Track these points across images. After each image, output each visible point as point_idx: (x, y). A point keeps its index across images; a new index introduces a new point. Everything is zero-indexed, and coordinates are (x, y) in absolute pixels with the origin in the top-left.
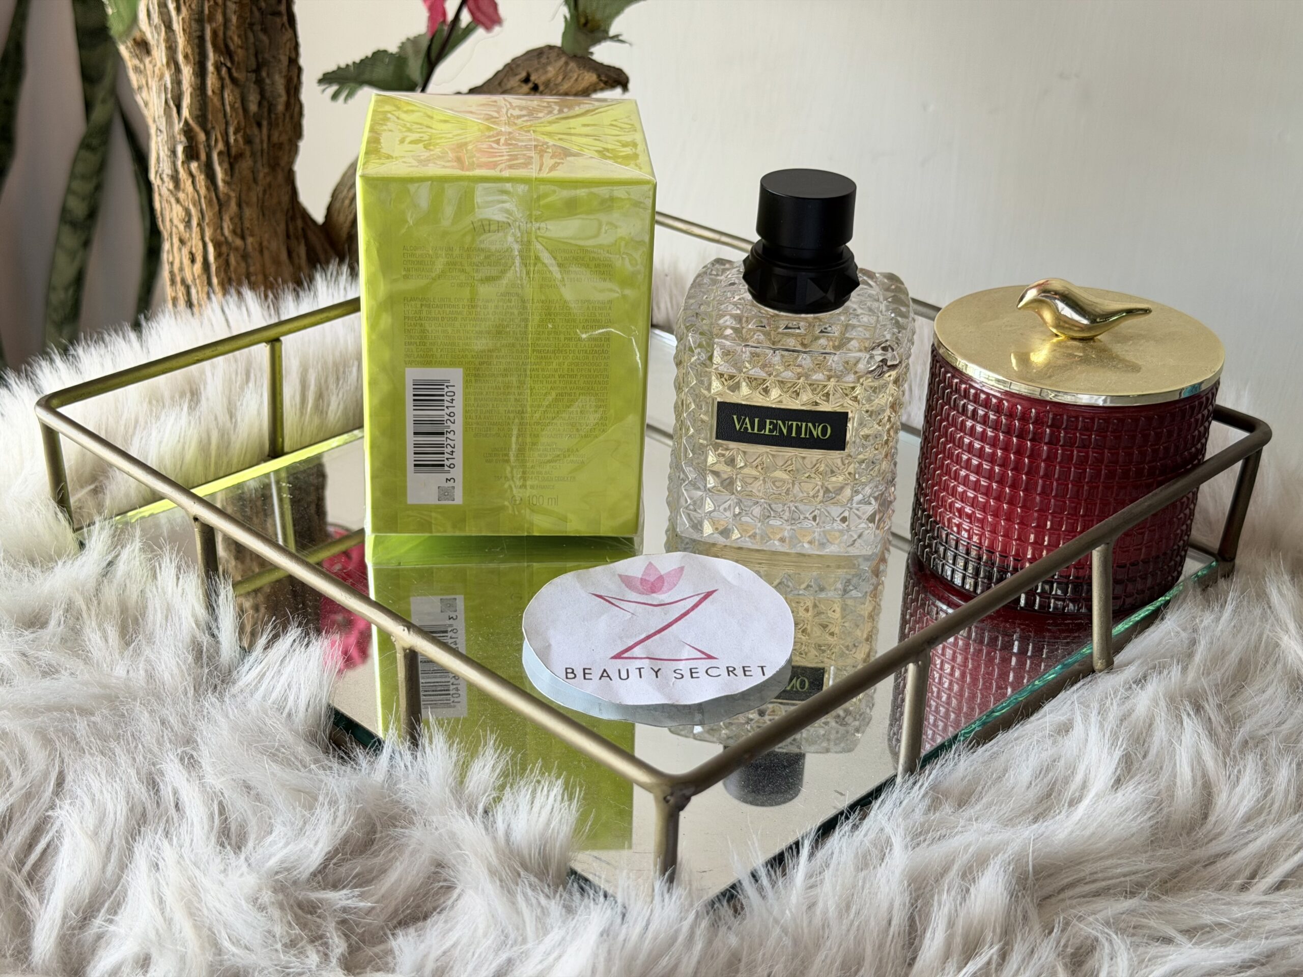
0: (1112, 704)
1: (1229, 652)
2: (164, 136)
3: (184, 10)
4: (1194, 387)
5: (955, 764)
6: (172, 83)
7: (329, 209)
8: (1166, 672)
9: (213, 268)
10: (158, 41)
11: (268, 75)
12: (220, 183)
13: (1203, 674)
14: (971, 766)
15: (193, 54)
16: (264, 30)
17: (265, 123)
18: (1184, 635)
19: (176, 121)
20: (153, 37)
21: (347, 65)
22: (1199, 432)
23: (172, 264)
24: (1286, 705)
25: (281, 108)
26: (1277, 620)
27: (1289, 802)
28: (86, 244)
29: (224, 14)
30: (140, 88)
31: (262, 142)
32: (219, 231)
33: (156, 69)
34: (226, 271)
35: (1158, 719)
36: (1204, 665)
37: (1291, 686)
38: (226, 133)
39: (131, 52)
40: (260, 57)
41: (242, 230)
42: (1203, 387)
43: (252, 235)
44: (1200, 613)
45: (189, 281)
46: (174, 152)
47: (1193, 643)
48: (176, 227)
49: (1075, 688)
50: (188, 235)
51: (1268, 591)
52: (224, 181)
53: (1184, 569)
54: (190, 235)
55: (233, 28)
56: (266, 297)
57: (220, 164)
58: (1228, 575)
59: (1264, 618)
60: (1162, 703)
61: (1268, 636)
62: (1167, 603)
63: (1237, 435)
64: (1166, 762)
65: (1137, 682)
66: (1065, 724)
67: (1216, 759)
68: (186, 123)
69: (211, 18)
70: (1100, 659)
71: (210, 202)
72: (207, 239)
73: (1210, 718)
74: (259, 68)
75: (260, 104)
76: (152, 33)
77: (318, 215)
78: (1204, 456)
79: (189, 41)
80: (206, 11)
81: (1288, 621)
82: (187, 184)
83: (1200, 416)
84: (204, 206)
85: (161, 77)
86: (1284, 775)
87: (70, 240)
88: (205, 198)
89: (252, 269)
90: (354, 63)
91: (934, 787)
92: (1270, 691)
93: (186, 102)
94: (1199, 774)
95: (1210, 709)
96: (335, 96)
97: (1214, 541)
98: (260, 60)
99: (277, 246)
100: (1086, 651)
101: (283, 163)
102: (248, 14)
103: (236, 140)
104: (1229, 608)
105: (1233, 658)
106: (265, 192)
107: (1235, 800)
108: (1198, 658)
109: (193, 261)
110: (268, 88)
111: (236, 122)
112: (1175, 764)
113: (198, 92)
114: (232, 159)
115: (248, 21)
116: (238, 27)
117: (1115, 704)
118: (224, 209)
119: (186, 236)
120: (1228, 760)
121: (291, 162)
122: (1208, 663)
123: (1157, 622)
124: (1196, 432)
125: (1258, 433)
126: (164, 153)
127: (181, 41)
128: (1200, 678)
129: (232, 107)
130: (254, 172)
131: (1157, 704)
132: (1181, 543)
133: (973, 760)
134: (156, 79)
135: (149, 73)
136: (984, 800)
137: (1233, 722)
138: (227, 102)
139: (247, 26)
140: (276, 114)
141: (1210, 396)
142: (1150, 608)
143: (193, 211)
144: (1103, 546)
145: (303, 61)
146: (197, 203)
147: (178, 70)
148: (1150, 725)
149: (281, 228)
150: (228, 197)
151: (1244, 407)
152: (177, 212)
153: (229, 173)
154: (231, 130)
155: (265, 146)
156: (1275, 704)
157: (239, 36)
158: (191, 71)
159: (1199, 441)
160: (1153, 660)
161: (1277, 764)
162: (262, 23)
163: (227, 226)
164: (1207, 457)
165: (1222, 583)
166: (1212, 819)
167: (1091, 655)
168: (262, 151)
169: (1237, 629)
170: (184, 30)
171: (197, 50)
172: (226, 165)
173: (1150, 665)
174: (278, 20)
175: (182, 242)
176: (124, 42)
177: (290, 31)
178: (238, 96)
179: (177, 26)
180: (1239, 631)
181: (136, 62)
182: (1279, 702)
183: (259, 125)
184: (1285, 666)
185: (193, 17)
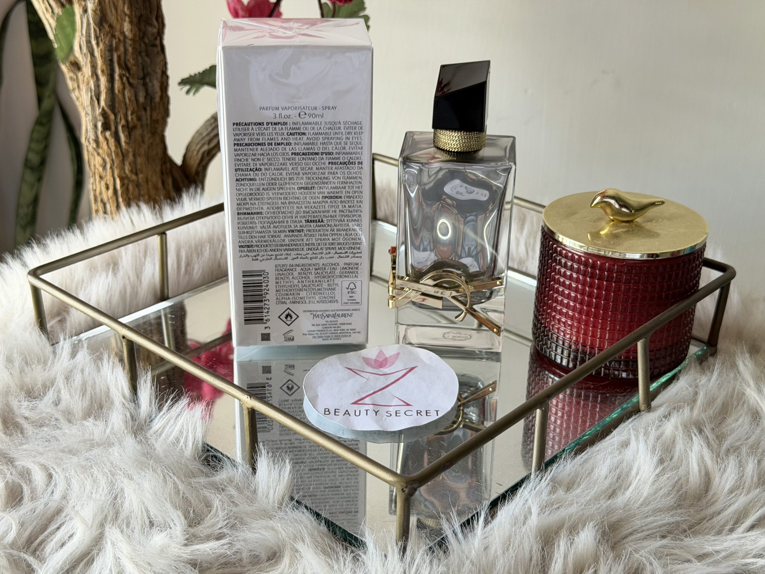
0: (652, 429)
1: (717, 399)
2: (90, 117)
3: (101, 45)
4: (692, 248)
5: (564, 466)
6: (95, 87)
7: (185, 157)
8: (681, 411)
9: (119, 193)
10: (86, 62)
11: (150, 80)
12: (123, 144)
13: (702, 411)
14: (573, 467)
15: (107, 69)
16: (147, 55)
17: (148, 109)
18: (690, 389)
19: (97, 109)
20: (83, 60)
21: (195, 74)
22: (695, 274)
23: (95, 190)
24: (750, 428)
25: (157, 99)
26: (743, 380)
27: (754, 482)
28: (40, 179)
29: (125, 47)
30: (74, 89)
31: (147, 119)
32: (123, 171)
33: (85, 79)
34: (127, 195)
35: (678, 438)
36: (703, 406)
37: (752, 417)
38: (126, 116)
39: (68, 69)
40: (145, 71)
41: (136, 169)
42: (697, 248)
43: (142, 173)
44: (699, 377)
45: (105, 200)
46: (96, 126)
47: (696, 393)
48: (98, 169)
49: (630, 420)
50: (104, 174)
51: (737, 363)
52: (125, 142)
53: (689, 351)
54: (106, 174)
55: (130, 54)
56: (154, 208)
57: (123, 132)
58: (714, 354)
59: (735, 379)
60: (680, 428)
61: (738, 389)
62: (680, 371)
63: (716, 274)
64: (684, 461)
65: (665, 417)
66: (625, 442)
67: (712, 460)
68: (103, 109)
69: (117, 49)
70: (643, 404)
71: (117, 155)
72: (116, 176)
73: (707, 437)
74: (145, 77)
75: (145, 97)
76: (83, 58)
77: (178, 160)
78: (698, 287)
79: (104, 62)
80: (114, 45)
81: (749, 380)
82: (104, 145)
83: (694, 265)
84: (114, 157)
85: (88, 83)
86: (751, 467)
87: (30, 177)
88: (115, 152)
89: (142, 192)
90: (199, 73)
91: (553, 480)
92: (741, 420)
93: (103, 97)
94: (703, 468)
95: (707, 431)
96: (188, 92)
97: (705, 335)
98: (145, 72)
99: (156, 179)
100: (635, 400)
101: (159, 130)
102: (138, 47)
103: (132, 119)
104: (716, 374)
105: (719, 402)
106: (149, 148)
107: (723, 482)
108: (699, 402)
109: (107, 188)
110: (150, 89)
111: (132, 108)
112: (689, 463)
113: (110, 92)
114: (129, 129)
115: (138, 50)
116: (133, 54)
117: (653, 429)
118: (125, 159)
119: (103, 174)
120: (719, 460)
121: (163, 130)
122: (705, 405)
123: (675, 381)
124: (693, 274)
125: (728, 273)
126: (90, 127)
127: (100, 62)
128: (700, 414)
129: (130, 100)
130: (142, 136)
131: (677, 429)
132: (686, 338)
133: (575, 464)
134: (85, 84)
135: (81, 81)
136: (582, 487)
137: (720, 438)
138: (127, 97)
139: (137, 53)
140: (155, 103)
141: (700, 252)
142: (669, 375)
143: (108, 160)
144: (643, 339)
145: (170, 72)
146: (109, 155)
147: (98, 79)
148: (674, 441)
149: (158, 169)
150: (127, 151)
151: (719, 258)
152: (98, 161)
153: (128, 137)
154: (129, 113)
155: (149, 122)
156: (745, 427)
157: (134, 59)
158: (106, 79)
159: (695, 278)
160: (674, 404)
161: (747, 461)
162: (146, 51)
163: (127, 168)
164: (700, 288)
165: (711, 360)
166: (711, 493)
167: (638, 402)
168: (147, 125)
169: (720, 386)
170: (101, 56)
171: (109, 68)
172: (126, 133)
173: (672, 407)
174: (155, 49)
175: (101, 177)
176: (63, 63)
177: (162, 56)
178: (133, 93)
179: (97, 54)
180: (721, 387)
181: (72, 74)
182: (747, 426)
183: (145, 109)
184: (749, 405)
185: (107, 48)
